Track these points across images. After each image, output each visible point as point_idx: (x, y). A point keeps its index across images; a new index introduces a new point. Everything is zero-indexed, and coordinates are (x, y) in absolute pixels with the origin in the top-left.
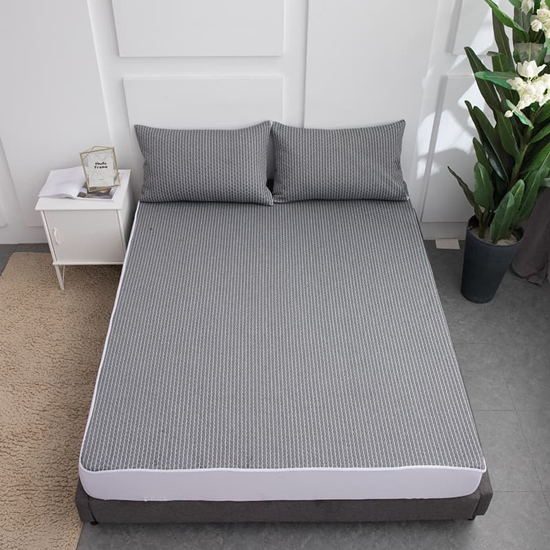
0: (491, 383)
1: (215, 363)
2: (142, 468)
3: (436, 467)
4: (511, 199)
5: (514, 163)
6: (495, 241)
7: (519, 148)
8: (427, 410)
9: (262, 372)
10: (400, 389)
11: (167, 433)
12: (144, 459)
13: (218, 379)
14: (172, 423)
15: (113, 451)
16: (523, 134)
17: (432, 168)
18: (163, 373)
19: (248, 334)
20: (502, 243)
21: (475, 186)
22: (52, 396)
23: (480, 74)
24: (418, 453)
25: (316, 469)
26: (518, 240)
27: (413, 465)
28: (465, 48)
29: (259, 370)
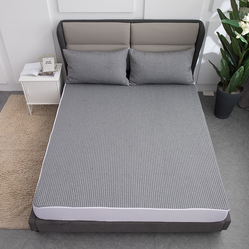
0: (227, 153)
1: (99, 158)
2: (62, 206)
3: (204, 209)
4: (237, 74)
5: (239, 59)
6: (230, 92)
7: (241, 52)
8: (200, 182)
9: (121, 162)
10: (187, 172)
11: (75, 190)
12: (63, 202)
13: (100, 165)
14: (77, 186)
15: (48, 198)
16: (243, 47)
17: (202, 61)
18: (74, 162)
19: (115, 144)
20: (233, 93)
21: (221, 69)
22: (26, 156)
23: (224, 21)
24: (195, 202)
25: (145, 208)
26: (241, 92)
27: (193, 208)
28: (217, 9)
29: (119, 161)
